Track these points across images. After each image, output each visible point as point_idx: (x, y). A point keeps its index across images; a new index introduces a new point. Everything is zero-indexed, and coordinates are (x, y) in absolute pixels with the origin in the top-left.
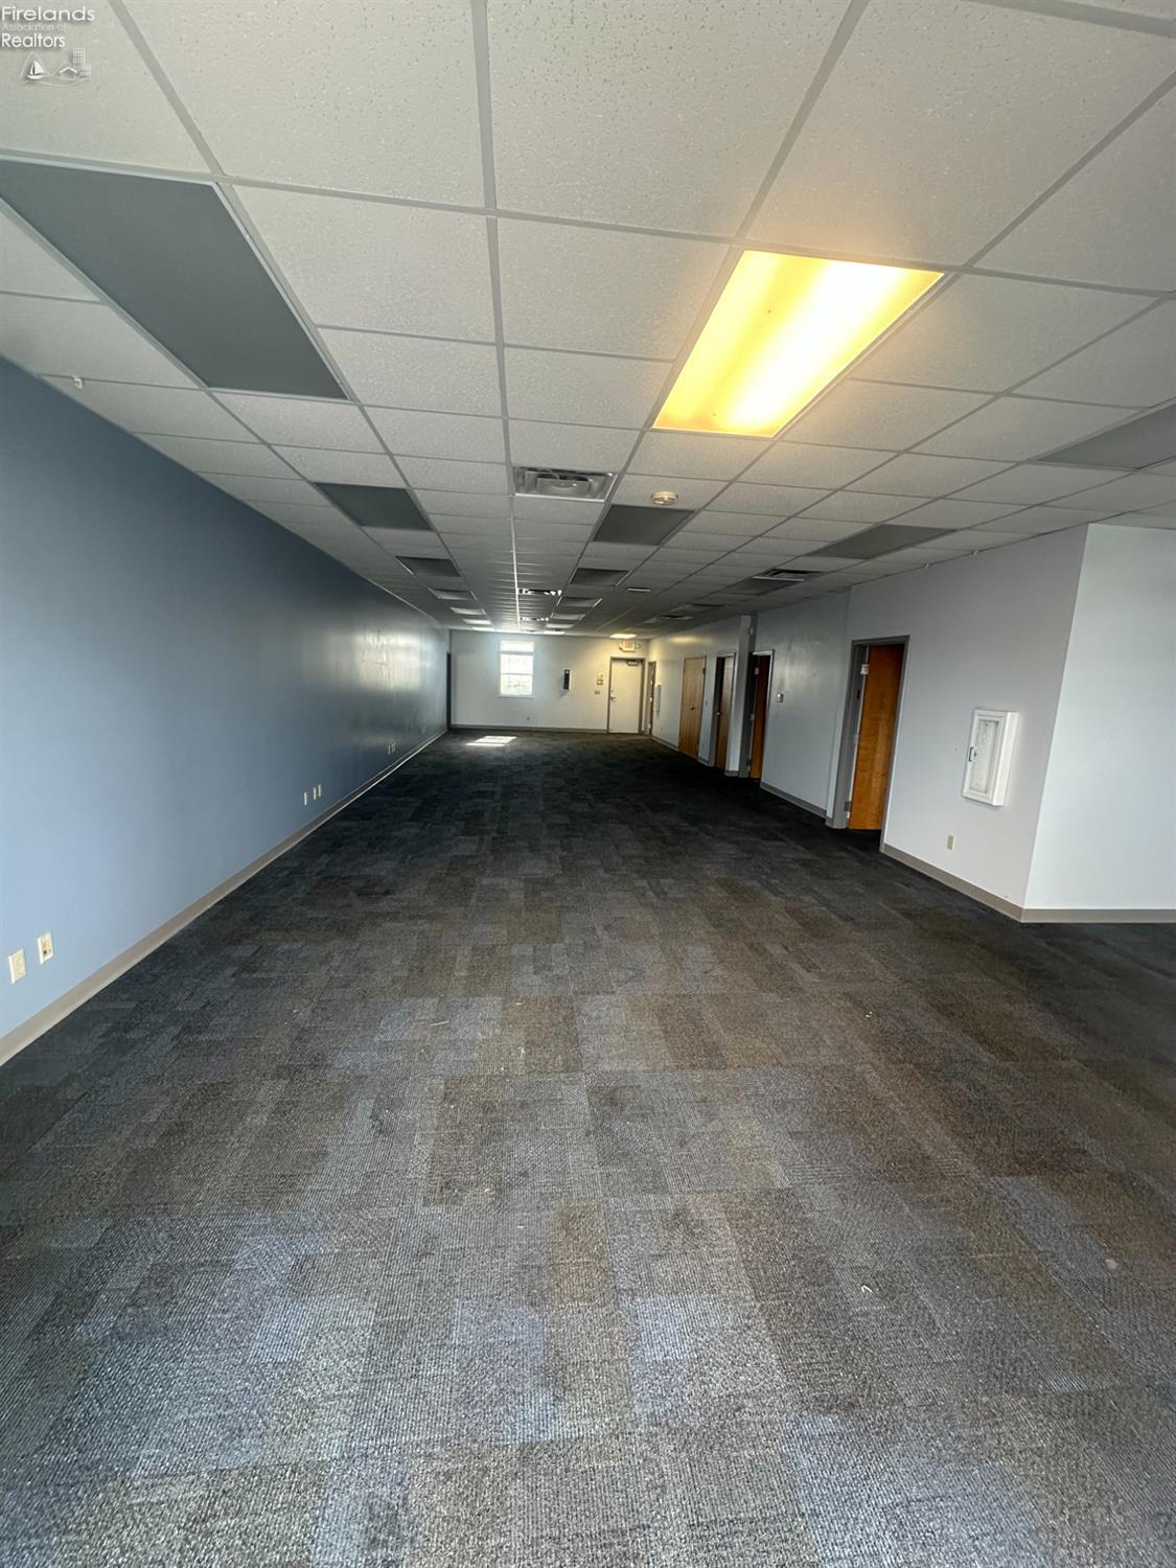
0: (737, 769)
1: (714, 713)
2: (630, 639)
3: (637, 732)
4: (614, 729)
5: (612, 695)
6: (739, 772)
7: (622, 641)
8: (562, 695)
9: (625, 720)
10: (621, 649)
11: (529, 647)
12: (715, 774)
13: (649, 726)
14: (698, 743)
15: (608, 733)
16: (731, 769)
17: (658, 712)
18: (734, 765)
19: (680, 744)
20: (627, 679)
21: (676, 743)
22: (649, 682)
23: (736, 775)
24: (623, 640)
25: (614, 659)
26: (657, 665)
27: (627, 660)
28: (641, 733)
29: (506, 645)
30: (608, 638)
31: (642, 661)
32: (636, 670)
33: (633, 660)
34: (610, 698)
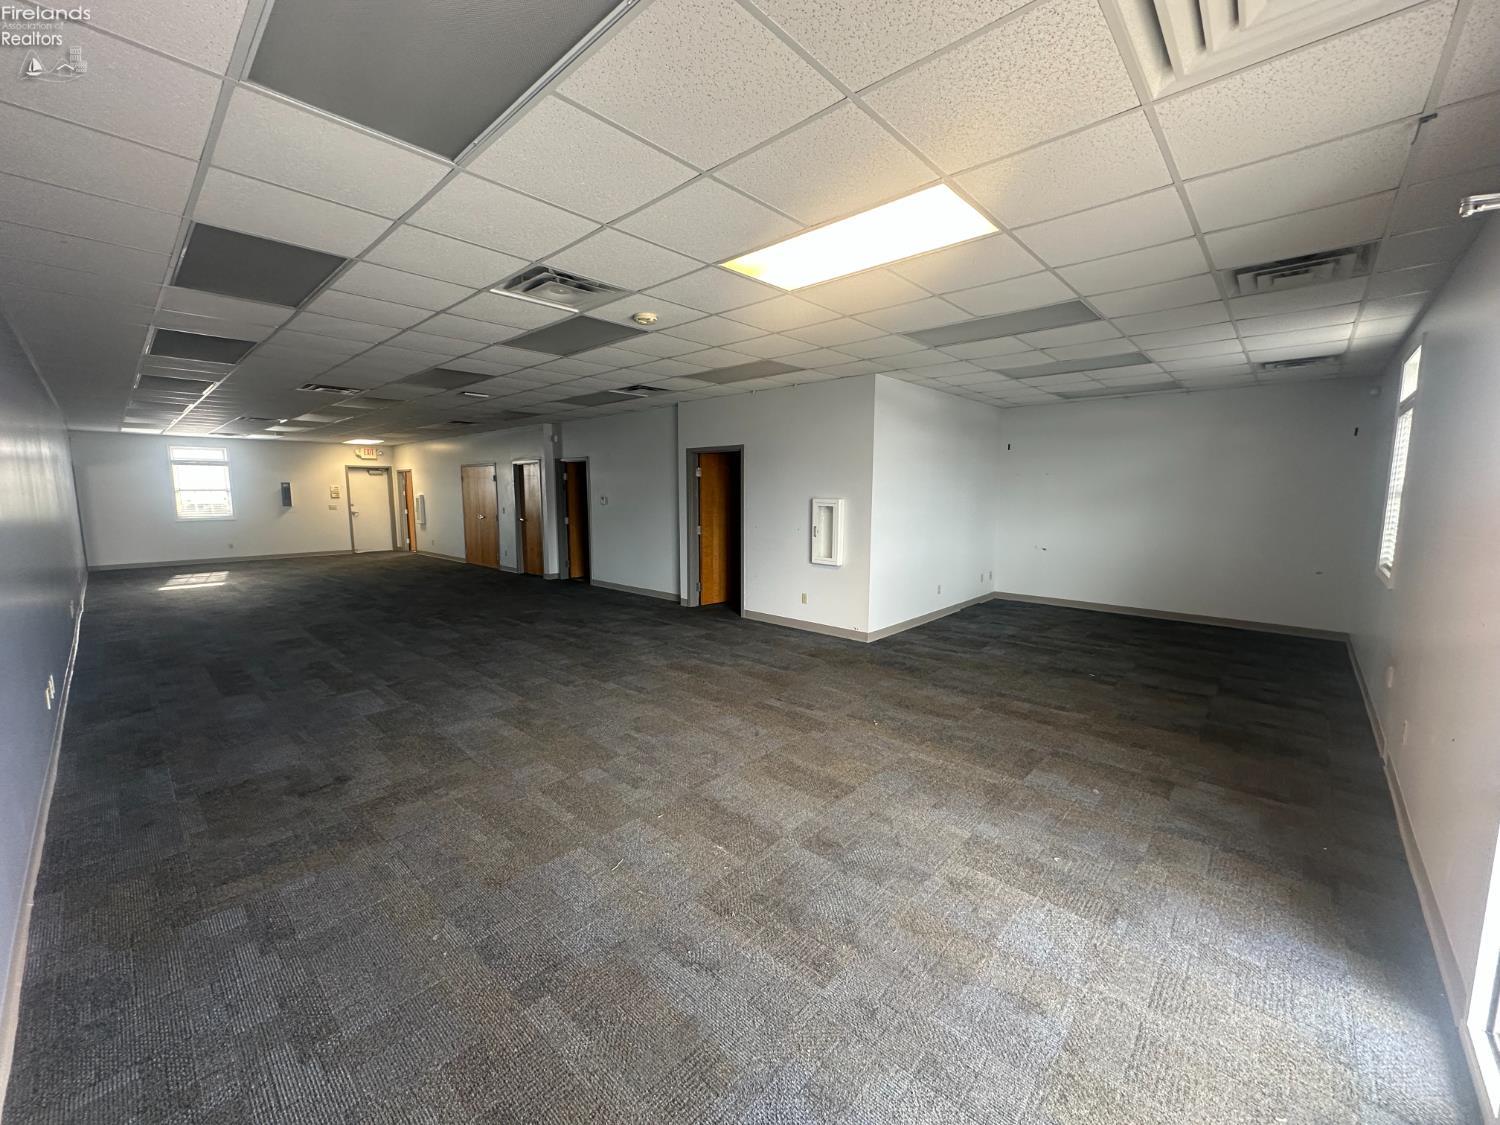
0: (556, 572)
1: (517, 520)
2: (372, 446)
3: (391, 549)
4: (361, 548)
5: (353, 509)
6: (559, 574)
7: (359, 449)
8: (283, 513)
9: (375, 535)
10: (358, 456)
11: (218, 454)
12: (529, 581)
13: (408, 541)
14: (497, 550)
15: (353, 554)
16: (551, 573)
17: (424, 525)
18: (553, 567)
19: (467, 556)
20: (370, 493)
21: (464, 557)
22: (400, 493)
23: (556, 577)
24: (360, 446)
25: (351, 469)
26: (413, 472)
27: (368, 469)
28: (396, 549)
29: (177, 453)
30: (341, 444)
31: (387, 470)
32: (380, 481)
33: (377, 469)
34: (351, 514)
